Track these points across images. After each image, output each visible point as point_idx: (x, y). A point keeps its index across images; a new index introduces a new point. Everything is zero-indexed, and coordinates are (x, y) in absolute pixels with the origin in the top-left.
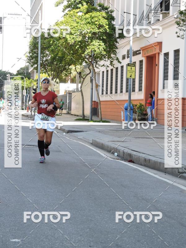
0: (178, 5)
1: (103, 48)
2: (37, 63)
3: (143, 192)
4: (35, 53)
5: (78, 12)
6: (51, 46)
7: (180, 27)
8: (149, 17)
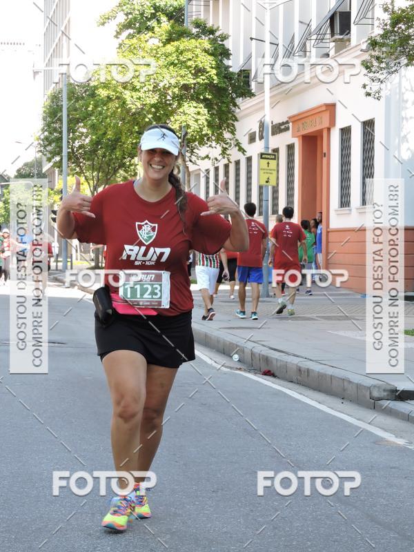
0: (370, 21)
1: (207, 120)
2: (59, 153)
3: (291, 445)
6: (91, 115)
7: (371, 75)
8: (306, 48)
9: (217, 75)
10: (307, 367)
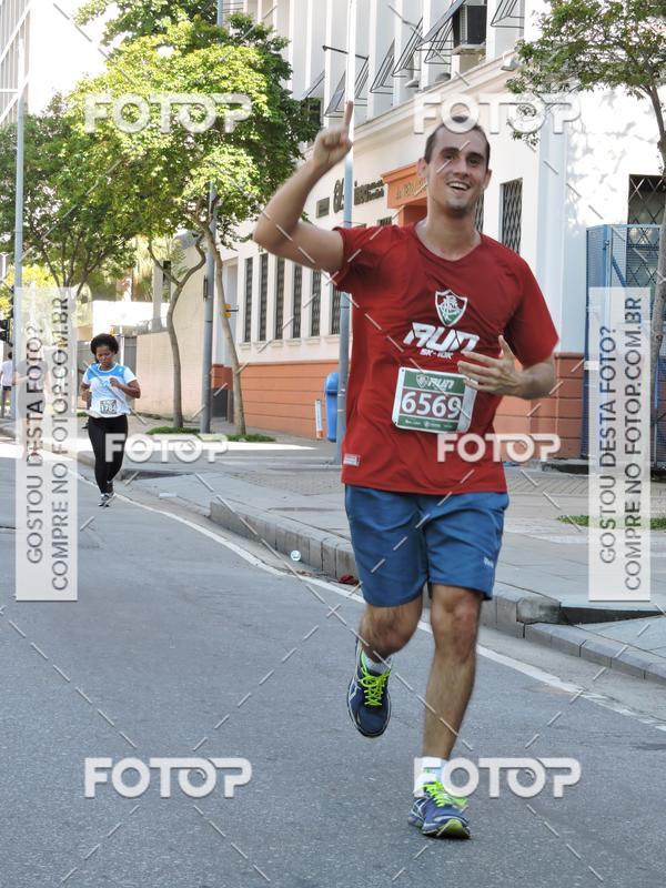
0: (517, 22)
1: (250, 175)
2: (10, 228)
5: (159, 46)
6: (61, 165)
8: (412, 63)
9: (268, 103)
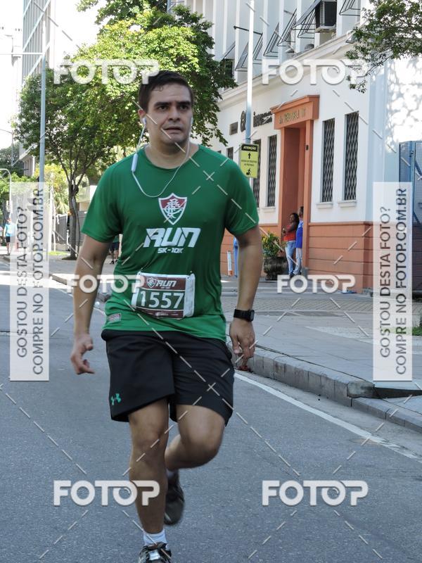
0: (356, 12)
2: (37, 140)
4: (33, 116)
6: (69, 102)
8: (290, 38)
9: (199, 63)
10: (284, 363)
